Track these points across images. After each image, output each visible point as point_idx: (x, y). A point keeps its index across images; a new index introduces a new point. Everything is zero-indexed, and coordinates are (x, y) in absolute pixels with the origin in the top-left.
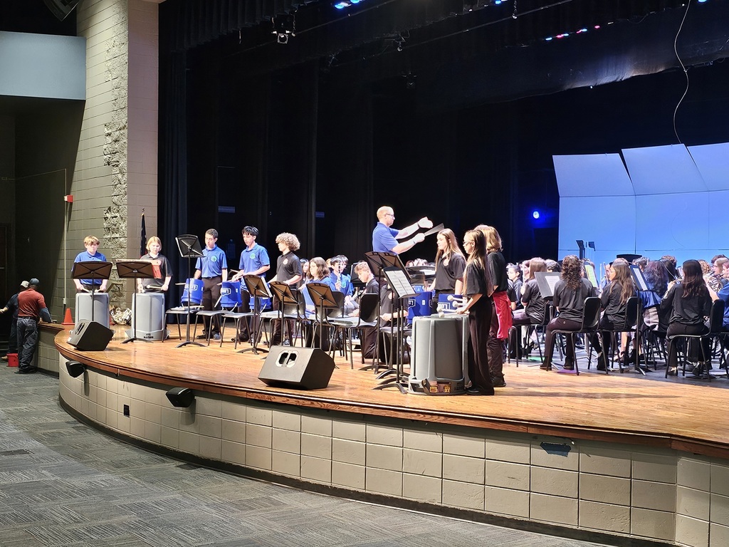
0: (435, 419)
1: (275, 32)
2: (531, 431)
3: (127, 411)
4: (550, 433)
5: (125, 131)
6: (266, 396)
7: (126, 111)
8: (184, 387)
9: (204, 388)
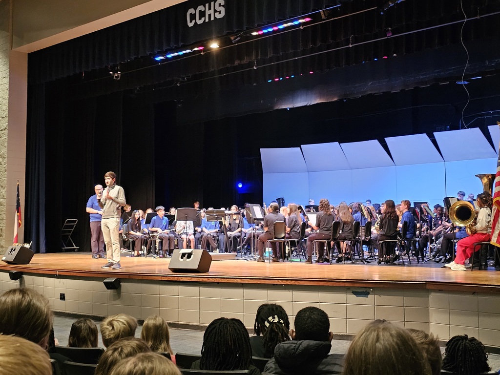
0: (289, 283)
1: (111, 73)
2: (347, 285)
3: (63, 297)
4: (358, 285)
5: (6, 131)
6: (176, 278)
7: (7, 119)
8: (114, 277)
9: (129, 277)
